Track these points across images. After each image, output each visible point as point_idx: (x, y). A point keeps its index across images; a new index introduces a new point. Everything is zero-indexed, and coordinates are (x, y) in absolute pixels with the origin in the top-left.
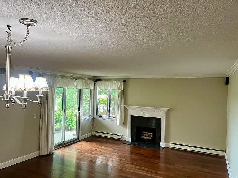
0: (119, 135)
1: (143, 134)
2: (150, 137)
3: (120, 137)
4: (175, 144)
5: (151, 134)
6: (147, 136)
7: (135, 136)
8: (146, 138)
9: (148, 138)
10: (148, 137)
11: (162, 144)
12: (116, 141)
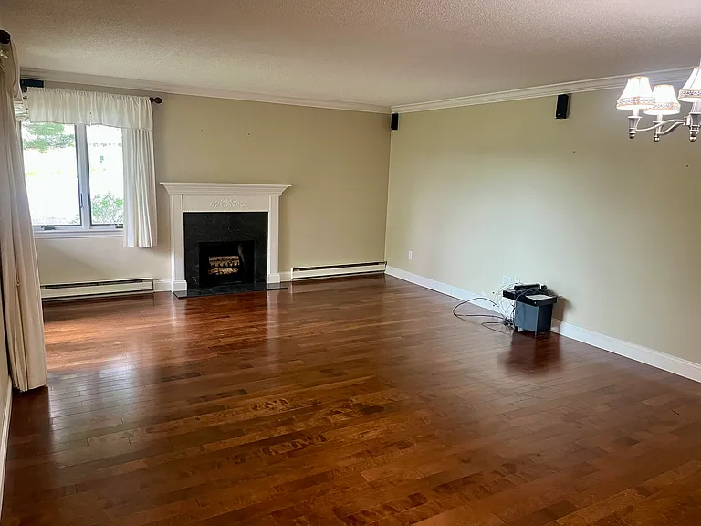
0: (141, 281)
1: (212, 264)
2: (233, 266)
3: (147, 287)
4: (301, 269)
5: (233, 260)
6: (226, 265)
7: (198, 271)
8: (225, 271)
9: (231, 270)
10: (229, 267)
11: (273, 277)
12: (140, 300)
